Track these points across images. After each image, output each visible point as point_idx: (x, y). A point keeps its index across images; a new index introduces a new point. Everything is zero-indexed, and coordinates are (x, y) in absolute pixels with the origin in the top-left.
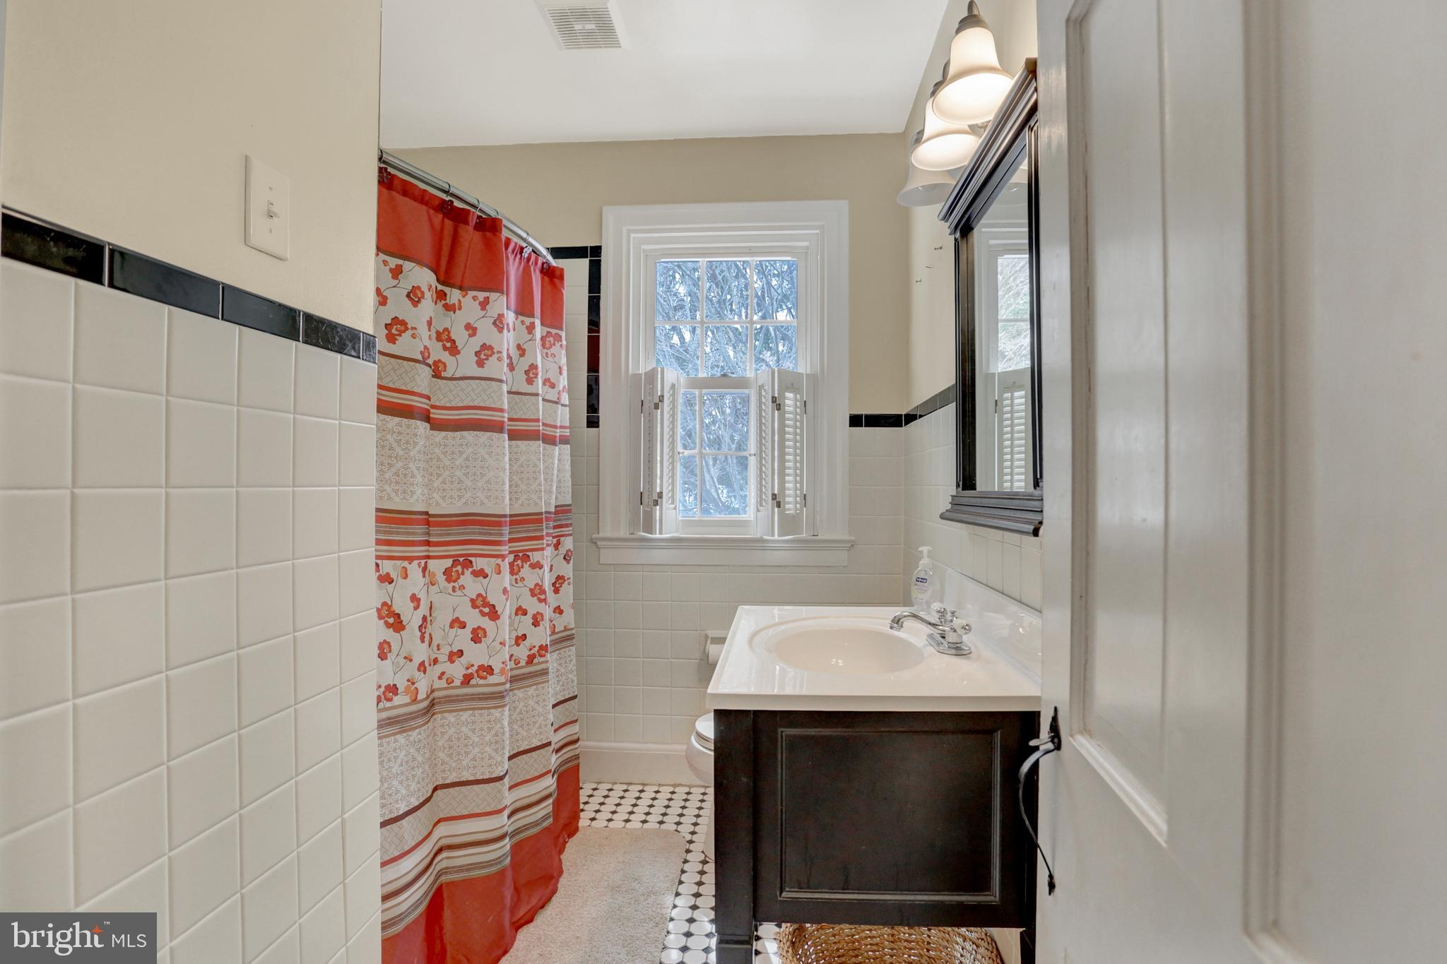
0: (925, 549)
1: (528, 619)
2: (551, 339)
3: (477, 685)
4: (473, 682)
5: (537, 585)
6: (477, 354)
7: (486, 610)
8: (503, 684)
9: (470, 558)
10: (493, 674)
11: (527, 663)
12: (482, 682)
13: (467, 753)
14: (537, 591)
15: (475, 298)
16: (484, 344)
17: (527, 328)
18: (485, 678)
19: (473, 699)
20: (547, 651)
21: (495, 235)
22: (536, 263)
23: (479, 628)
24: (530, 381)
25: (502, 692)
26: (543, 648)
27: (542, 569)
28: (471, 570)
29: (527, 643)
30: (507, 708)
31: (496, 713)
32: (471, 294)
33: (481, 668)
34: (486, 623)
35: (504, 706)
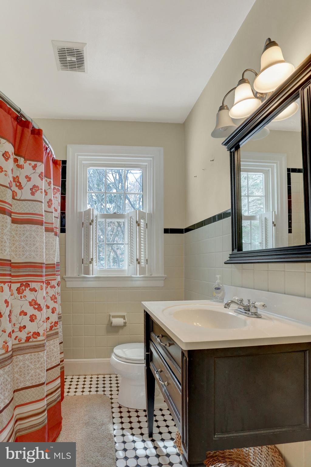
0: (218, 276)
1: (50, 310)
2: (56, 190)
3: (33, 342)
4: (31, 340)
5: (53, 295)
6: (31, 189)
7: (36, 307)
8: (44, 340)
9: (28, 283)
10: (40, 336)
11: (50, 330)
12: (35, 340)
13: (28, 374)
14: (53, 298)
15: (30, 164)
16: (35, 185)
17: (48, 183)
18: (36, 338)
19: (31, 348)
20: (57, 324)
21: (39, 136)
22: (51, 157)
23: (33, 315)
24: (49, 206)
25: (44, 344)
26: (56, 323)
27: (55, 288)
28: (29, 288)
29: (50, 321)
30: (45, 351)
31: (42, 354)
32: (28, 162)
33: (34, 333)
34: (36, 312)
35: (44, 350)
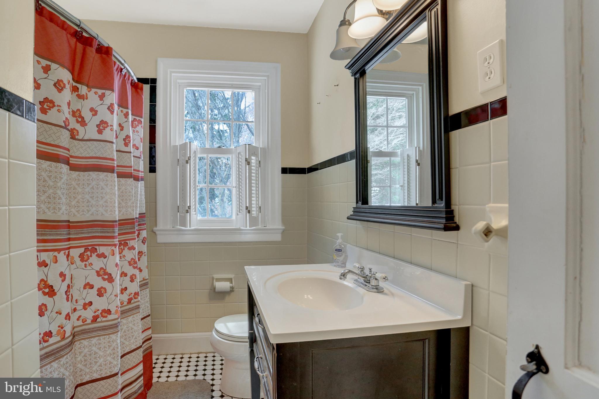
1: (128, 278)
2: (136, 123)
3: (102, 322)
4: (99, 320)
5: (132, 259)
6: (98, 126)
7: (106, 277)
8: (118, 319)
9: (95, 247)
10: (111, 314)
11: (128, 303)
12: (104, 319)
13: (96, 363)
14: (132, 262)
15: (96, 93)
16: (102, 120)
17: (124, 114)
18: (106, 317)
19: (100, 330)
20: (138, 295)
21: (108, 56)
22: (129, 79)
23: (102, 287)
24: (126, 145)
25: (116, 324)
26: (137, 294)
27: (135, 250)
28: (96, 254)
29: (128, 292)
30: (119, 333)
31: (113, 337)
32: (94, 90)
33: (104, 311)
34: (106, 284)
35: (118, 331)
